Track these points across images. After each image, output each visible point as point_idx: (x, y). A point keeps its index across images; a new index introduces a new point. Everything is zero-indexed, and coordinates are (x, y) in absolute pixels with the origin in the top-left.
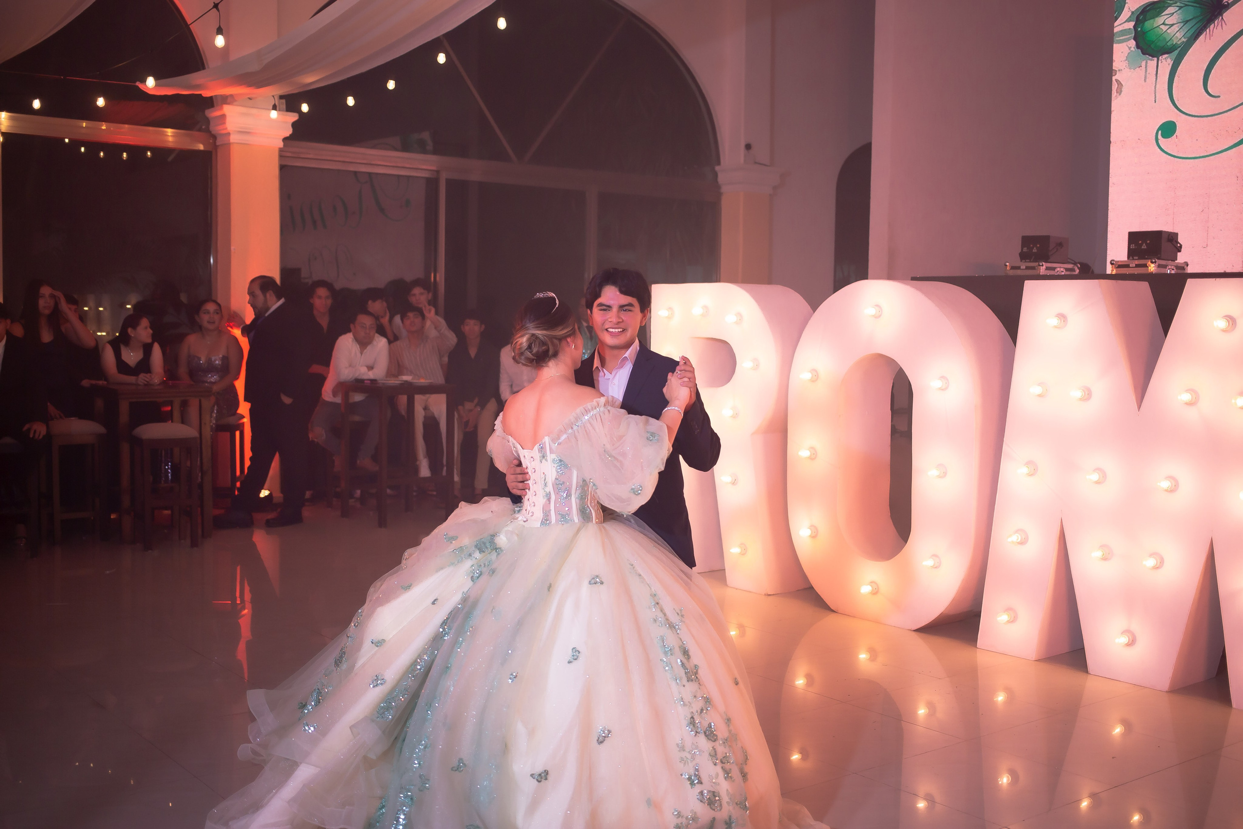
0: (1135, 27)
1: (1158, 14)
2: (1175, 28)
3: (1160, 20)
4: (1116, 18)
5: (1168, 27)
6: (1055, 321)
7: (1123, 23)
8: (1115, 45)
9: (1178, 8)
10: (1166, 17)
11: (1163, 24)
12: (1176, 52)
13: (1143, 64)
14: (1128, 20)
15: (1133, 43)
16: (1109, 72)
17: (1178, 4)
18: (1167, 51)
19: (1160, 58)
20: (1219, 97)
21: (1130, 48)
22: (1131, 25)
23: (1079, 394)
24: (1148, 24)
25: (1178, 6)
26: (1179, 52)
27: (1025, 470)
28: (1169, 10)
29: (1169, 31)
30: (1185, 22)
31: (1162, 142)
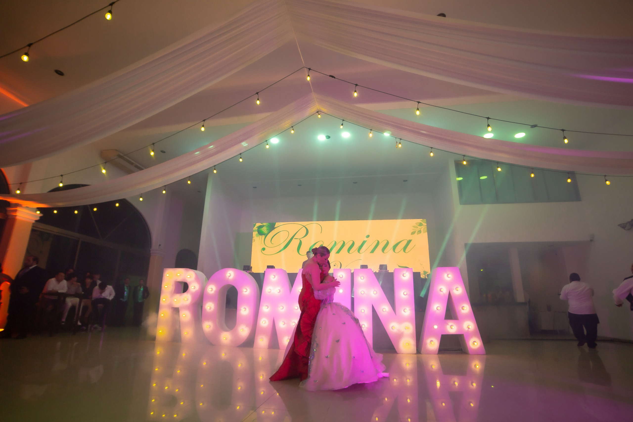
0: (258, 229)
1: (262, 228)
2: (266, 230)
3: (262, 229)
4: (254, 227)
6: (273, 277)
7: (255, 228)
8: (253, 232)
9: (266, 227)
11: (263, 229)
12: (265, 235)
13: (259, 236)
14: (256, 228)
15: (257, 232)
16: (252, 237)
18: (264, 234)
19: (262, 235)
20: (274, 244)
22: (257, 229)
23: (278, 291)
24: (260, 229)
26: (266, 235)
27: (266, 307)
28: (264, 227)
29: (264, 231)
30: (267, 230)
31: (262, 251)
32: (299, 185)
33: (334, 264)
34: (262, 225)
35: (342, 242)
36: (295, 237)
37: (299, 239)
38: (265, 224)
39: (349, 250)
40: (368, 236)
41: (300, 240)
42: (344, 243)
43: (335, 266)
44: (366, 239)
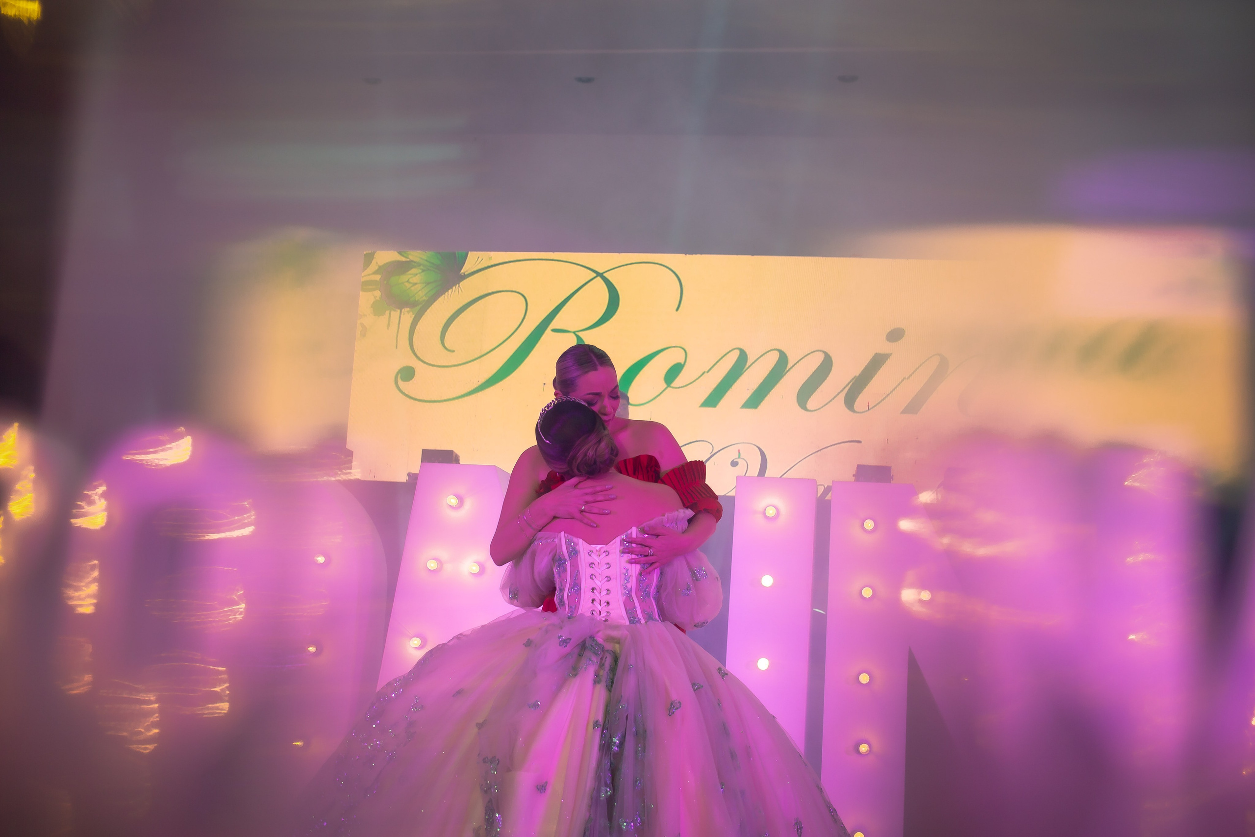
0: (381, 279)
1: (404, 273)
2: (419, 287)
3: (404, 278)
4: (364, 269)
5: (411, 285)
7: (370, 275)
8: (361, 293)
9: (421, 271)
10: (410, 276)
11: (407, 282)
12: (418, 308)
13: (387, 312)
14: (375, 273)
15: (378, 293)
17: (422, 267)
18: (410, 305)
19: (403, 310)
20: (454, 351)
21: (375, 297)
22: (378, 277)
23: (476, 569)
24: (394, 280)
25: (421, 269)
26: (421, 309)
28: (414, 271)
29: (413, 288)
30: (428, 284)
31: (401, 384)
32: (580, 80)
33: (734, 456)
34: (404, 259)
35: (774, 357)
36: (555, 324)
37: (574, 333)
38: (416, 255)
39: (804, 395)
40: (895, 335)
41: (578, 337)
42: (783, 358)
43: (734, 464)
44: (884, 347)
